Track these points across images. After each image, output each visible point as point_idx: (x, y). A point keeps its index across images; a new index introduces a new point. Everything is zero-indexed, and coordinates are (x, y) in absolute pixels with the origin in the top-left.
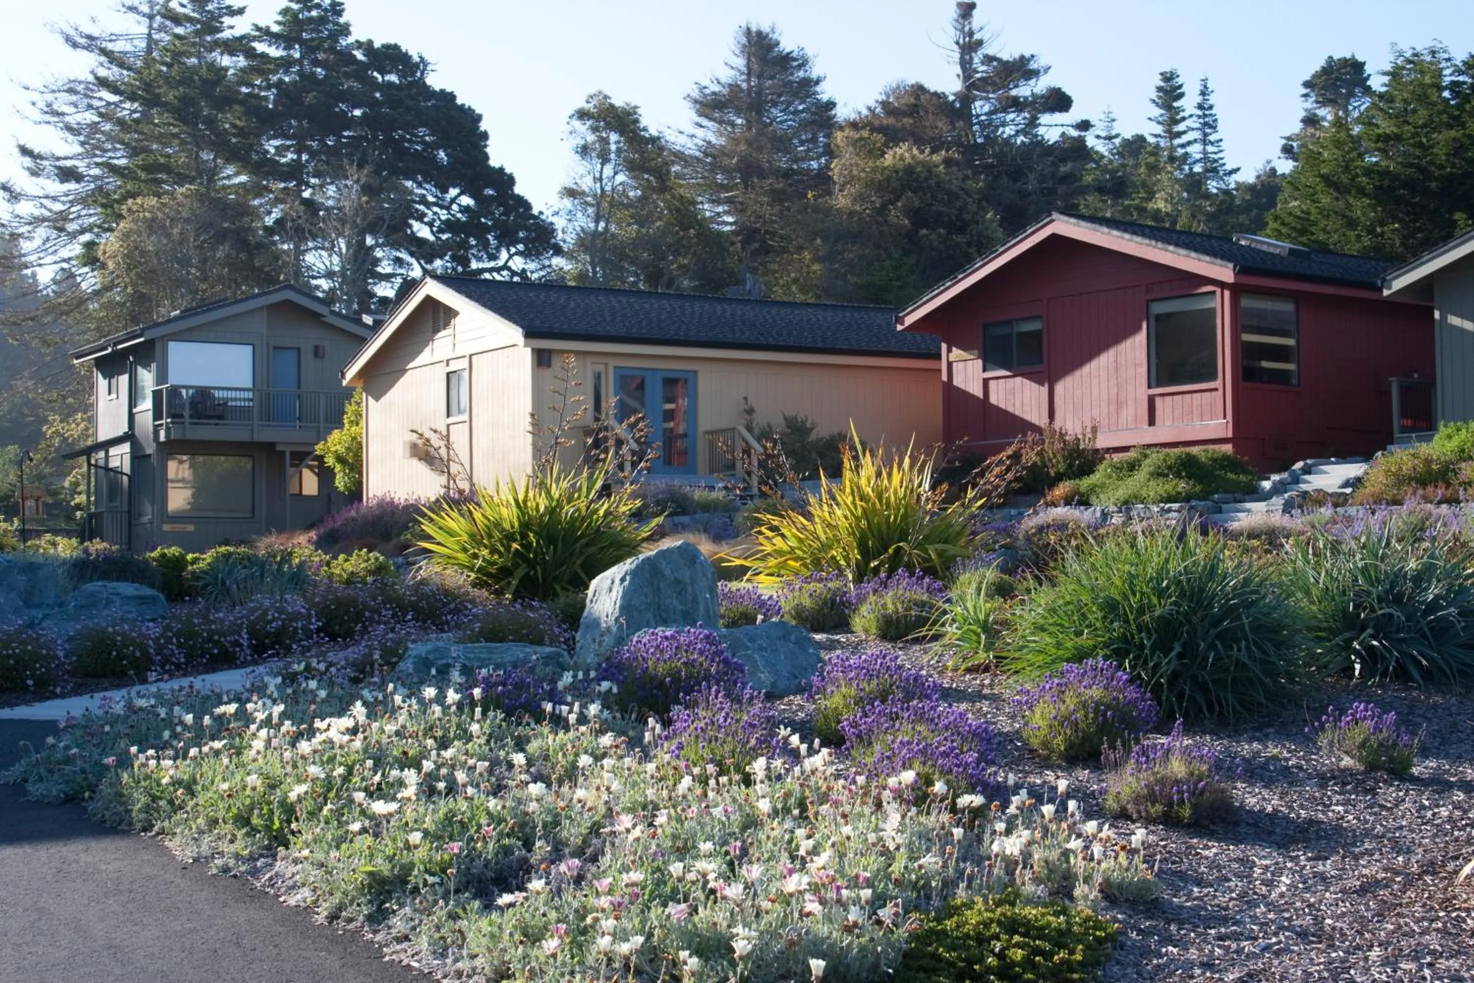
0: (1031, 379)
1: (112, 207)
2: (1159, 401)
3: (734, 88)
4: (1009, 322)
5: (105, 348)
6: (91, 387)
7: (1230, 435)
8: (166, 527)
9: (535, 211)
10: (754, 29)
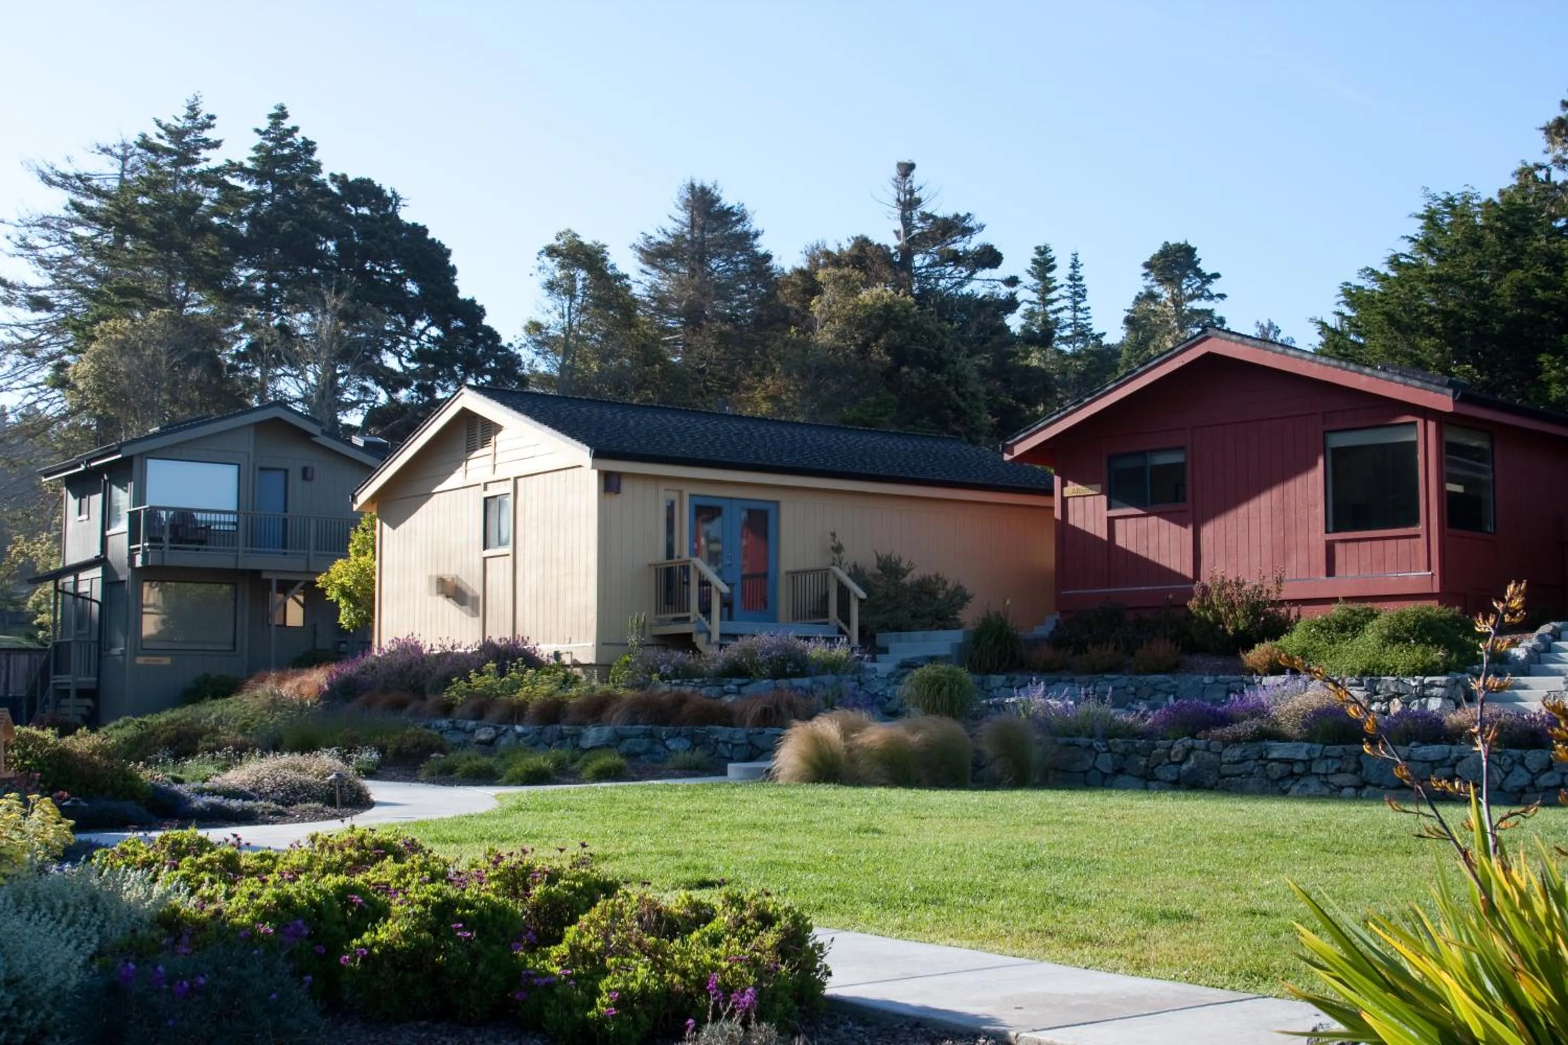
0: (1170, 520)
1: (84, 329)
2: (1339, 547)
3: (678, 237)
4: (1142, 454)
5: (79, 466)
6: (58, 505)
7: (1436, 589)
8: (140, 660)
9: (504, 343)
10: (697, 185)
